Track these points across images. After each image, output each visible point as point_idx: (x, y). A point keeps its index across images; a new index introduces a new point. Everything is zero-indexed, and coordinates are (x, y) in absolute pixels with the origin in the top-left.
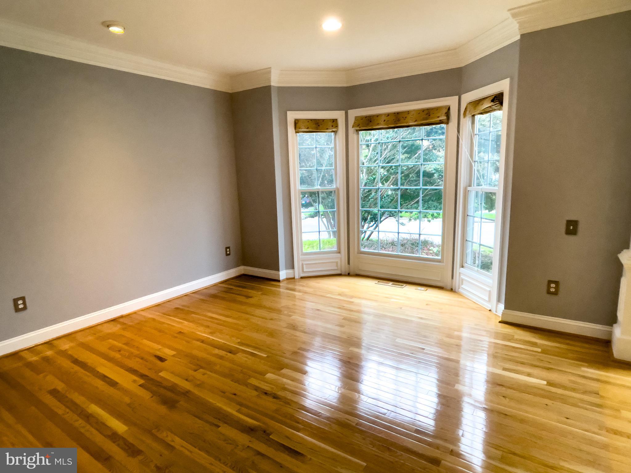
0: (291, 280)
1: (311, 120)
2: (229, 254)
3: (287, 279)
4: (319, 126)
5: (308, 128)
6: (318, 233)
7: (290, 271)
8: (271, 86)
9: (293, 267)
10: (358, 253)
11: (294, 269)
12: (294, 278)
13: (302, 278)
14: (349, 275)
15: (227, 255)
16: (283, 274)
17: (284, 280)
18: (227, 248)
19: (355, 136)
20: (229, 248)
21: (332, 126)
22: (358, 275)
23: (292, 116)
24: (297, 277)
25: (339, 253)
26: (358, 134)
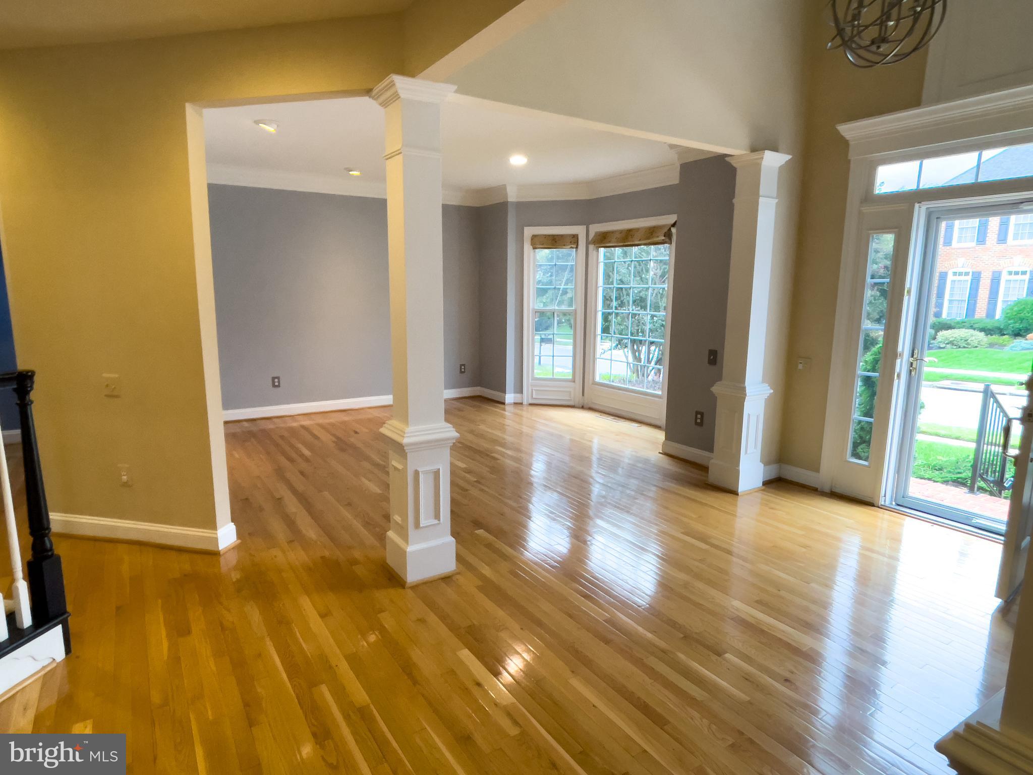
0: (518, 404)
1: (549, 235)
2: (464, 372)
3: (515, 403)
4: (556, 242)
5: (543, 244)
6: (552, 357)
7: (519, 395)
8: (508, 202)
9: (521, 392)
10: (593, 384)
11: (522, 393)
12: (521, 404)
13: (531, 405)
14: (583, 408)
15: (461, 372)
16: (510, 398)
17: (510, 404)
18: (461, 365)
19: (595, 252)
20: (464, 365)
21: (571, 242)
22: (591, 409)
23: (529, 232)
24: (525, 402)
25: (574, 382)
26: (598, 250)
